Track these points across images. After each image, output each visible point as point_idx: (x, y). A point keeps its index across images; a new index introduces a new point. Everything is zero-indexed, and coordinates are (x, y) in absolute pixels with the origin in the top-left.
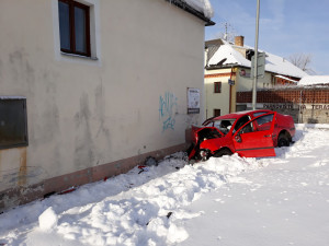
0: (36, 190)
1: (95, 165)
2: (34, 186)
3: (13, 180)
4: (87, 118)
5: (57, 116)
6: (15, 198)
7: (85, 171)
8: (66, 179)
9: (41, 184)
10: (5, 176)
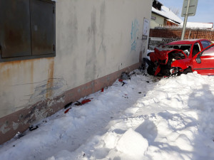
0: (59, 101)
1: (96, 78)
2: (58, 98)
3: (43, 92)
4: (94, 33)
5: (76, 28)
6: (43, 111)
7: (90, 83)
8: (79, 90)
9: (63, 96)
10: (37, 88)
